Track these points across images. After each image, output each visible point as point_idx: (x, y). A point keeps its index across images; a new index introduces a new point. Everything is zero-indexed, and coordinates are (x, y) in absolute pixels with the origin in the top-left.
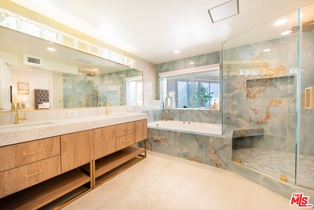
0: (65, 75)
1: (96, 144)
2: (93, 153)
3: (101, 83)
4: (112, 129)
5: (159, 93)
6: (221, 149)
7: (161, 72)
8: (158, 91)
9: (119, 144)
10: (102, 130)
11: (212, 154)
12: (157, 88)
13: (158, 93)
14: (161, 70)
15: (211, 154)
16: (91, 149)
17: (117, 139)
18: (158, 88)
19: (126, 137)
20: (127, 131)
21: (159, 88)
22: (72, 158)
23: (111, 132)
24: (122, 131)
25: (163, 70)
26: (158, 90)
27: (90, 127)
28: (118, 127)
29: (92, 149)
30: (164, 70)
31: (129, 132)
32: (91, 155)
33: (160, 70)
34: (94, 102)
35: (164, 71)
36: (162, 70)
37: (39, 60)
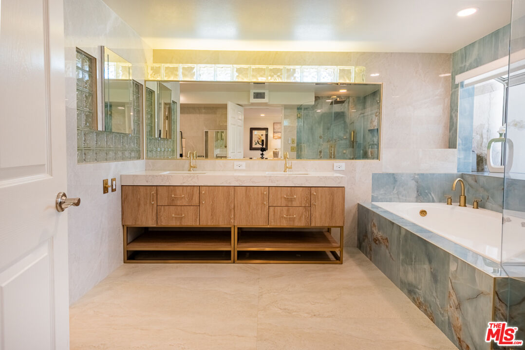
0: (299, 108)
1: (237, 206)
2: (233, 216)
3: (361, 114)
4: (261, 192)
5: (456, 130)
6: (470, 299)
7: (462, 71)
8: (453, 122)
9: (274, 217)
10: (246, 191)
11: (453, 307)
12: (451, 118)
13: (454, 129)
14: (464, 64)
15: (451, 307)
16: (230, 211)
17: (271, 209)
18: (454, 115)
19: (288, 211)
20: (291, 200)
21: (456, 116)
22: (210, 214)
23: (260, 195)
24: (281, 198)
25: (467, 64)
26: (455, 120)
27: (230, 183)
28: (272, 190)
29: (233, 210)
30: (471, 64)
31: (295, 204)
32: (231, 219)
33: (460, 66)
34: (344, 152)
35: (471, 67)
36: (465, 66)
37: (264, 93)
